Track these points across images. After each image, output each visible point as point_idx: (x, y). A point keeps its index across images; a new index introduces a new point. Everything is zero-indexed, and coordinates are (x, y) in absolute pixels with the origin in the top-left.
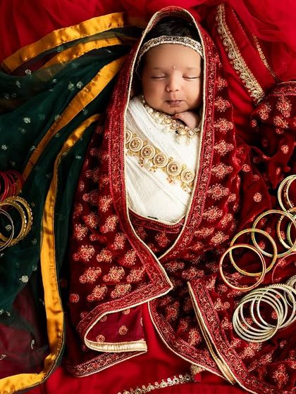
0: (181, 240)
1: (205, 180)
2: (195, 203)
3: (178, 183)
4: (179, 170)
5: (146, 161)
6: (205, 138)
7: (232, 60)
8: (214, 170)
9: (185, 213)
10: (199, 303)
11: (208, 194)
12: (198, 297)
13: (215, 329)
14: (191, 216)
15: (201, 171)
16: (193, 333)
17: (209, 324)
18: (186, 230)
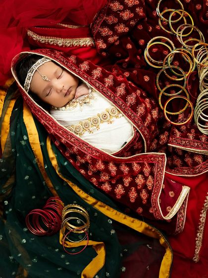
0: (145, 136)
1: (121, 103)
2: (129, 117)
3: (114, 119)
4: (108, 114)
5: (91, 129)
6: (98, 88)
7: (63, 45)
8: (118, 94)
9: (132, 125)
10: (183, 146)
11: (129, 106)
12: (179, 144)
13: (202, 145)
14: (135, 123)
15: (115, 102)
16: (197, 159)
17: (197, 147)
18: (141, 130)
